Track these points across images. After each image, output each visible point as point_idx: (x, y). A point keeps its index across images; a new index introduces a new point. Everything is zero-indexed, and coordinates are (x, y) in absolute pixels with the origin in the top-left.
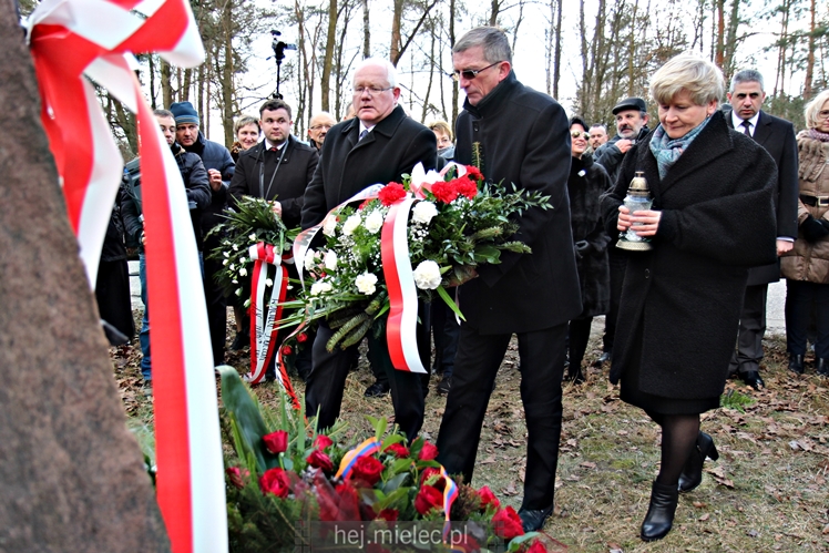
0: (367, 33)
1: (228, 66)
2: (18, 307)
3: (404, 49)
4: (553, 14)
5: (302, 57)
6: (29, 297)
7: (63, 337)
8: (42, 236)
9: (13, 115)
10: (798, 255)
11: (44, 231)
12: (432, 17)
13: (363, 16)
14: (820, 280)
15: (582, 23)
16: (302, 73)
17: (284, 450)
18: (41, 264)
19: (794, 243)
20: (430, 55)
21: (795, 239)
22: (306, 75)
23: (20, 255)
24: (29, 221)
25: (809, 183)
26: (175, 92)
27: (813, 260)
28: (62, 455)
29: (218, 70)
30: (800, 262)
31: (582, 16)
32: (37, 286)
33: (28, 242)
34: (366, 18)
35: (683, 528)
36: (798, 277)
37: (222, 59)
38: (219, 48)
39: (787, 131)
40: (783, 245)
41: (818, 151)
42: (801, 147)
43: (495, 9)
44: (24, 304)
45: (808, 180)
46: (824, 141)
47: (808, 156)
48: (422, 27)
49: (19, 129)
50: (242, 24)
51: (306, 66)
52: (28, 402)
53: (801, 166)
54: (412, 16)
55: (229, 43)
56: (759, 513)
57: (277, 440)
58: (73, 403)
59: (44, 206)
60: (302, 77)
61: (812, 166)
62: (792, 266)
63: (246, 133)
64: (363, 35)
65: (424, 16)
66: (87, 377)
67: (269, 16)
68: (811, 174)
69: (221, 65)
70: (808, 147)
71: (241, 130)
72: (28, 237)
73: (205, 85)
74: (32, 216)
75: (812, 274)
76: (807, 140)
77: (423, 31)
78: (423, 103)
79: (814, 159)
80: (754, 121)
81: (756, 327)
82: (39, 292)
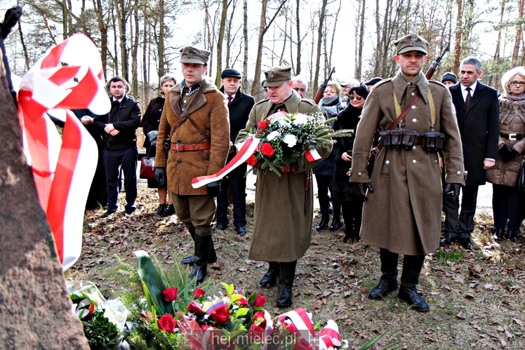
0: (245, 16)
1: (162, 35)
2: (8, 258)
3: (267, 28)
4: (360, 6)
5: (207, 29)
6: (15, 251)
7: (35, 269)
8: (23, 214)
9: (6, 150)
10: (498, 169)
11: (24, 211)
12: (286, 7)
13: (243, 6)
14: (510, 185)
15: (377, 13)
16: (207, 39)
17: (175, 299)
18: (22, 230)
19: (496, 162)
20: (284, 30)
21: (496, 160)
22: (209, 41)
23: (9, 228)
24: (16, 207)
25: (504, 126)
26: (129, 50)
27: (507, 172)
28: (33, 336)
29: (155, 37)
30: (499, 173)
31: (378, 9)
32: (20, 243)
33: (14, 220)
34: (245, 8)
35: (416, 338)
36: (497, 182)
37: (158, 29)
38: (156, 23)
39: (493, 94)
40: (489, 162)
41: (510, 107)
42: (501, 104)
43: (325, 2)
44: (11, 256)
45: (504, 124)
46: (514, 100)
47: (505, 109)
48: (280, 12)
49: (10, 157)
50: (170, 9)
51: (209, 35)
52: (14, 311)
53: (501, 115)
54: (273, 6)
55: (162, 21)
56: (462, 330)
57: (171, 293)
58: (40, 306)
59: (24, 197)
60: (207, 42)
61: (507, 115)
62: (494, 176)
63: (167, 86)
64: (243, 18)
65: (281, 7)
66: (49, 289)
67: (187, 3)
68: (506, 120)
69: (157, 33)
70: (505, 104)
71: (164, 84)
72: (15, 216)
73: (148, 45)
74: (17, 204)
75: (506, 181)
76: (505, 100)
77: (280, 15)
78: (279, 59)
79: (508, 111)
80: (473, 87)
81: (469, 211)
82: (21, 246)
